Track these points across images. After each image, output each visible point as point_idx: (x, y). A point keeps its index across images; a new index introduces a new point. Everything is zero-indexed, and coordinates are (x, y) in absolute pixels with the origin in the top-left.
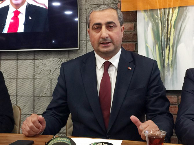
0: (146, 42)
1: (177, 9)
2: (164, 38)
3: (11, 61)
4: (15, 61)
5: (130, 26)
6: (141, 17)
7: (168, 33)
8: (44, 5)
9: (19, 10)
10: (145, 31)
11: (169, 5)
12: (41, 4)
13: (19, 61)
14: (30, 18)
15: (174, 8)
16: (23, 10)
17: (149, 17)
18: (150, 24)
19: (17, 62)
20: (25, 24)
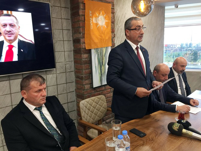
0: (95, 64)
1: (105, 48)
2: (101, 61)
3: (4, 82)
4: (8, 81)
5: (87, 56)
6: (93, 51)
7: (103, 59)
8: (31, 41)
9: (12, 44)
10: (95, 59)
11: (103, 46)
12: (29, 40)
13: (11, 81)
14: (22, 50)
15: (104, 48)
16: (15, 44)
17: (96, 52)
18: (97, 55)
19: (10, 81)
20: (18, 55)
